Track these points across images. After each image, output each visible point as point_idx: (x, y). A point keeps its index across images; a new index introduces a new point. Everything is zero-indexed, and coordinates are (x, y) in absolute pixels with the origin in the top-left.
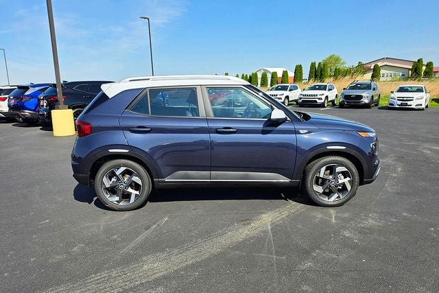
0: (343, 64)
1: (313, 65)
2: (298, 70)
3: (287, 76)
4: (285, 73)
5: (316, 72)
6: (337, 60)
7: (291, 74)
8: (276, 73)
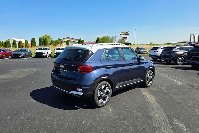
0: (51, 39)
1: (40, 39)
2: (33, 40)
3: (28, 43)
4: (26, 42)
5: (42, 42)
6: (49, 37)
7: (30, 42)
8: (21, 41)
